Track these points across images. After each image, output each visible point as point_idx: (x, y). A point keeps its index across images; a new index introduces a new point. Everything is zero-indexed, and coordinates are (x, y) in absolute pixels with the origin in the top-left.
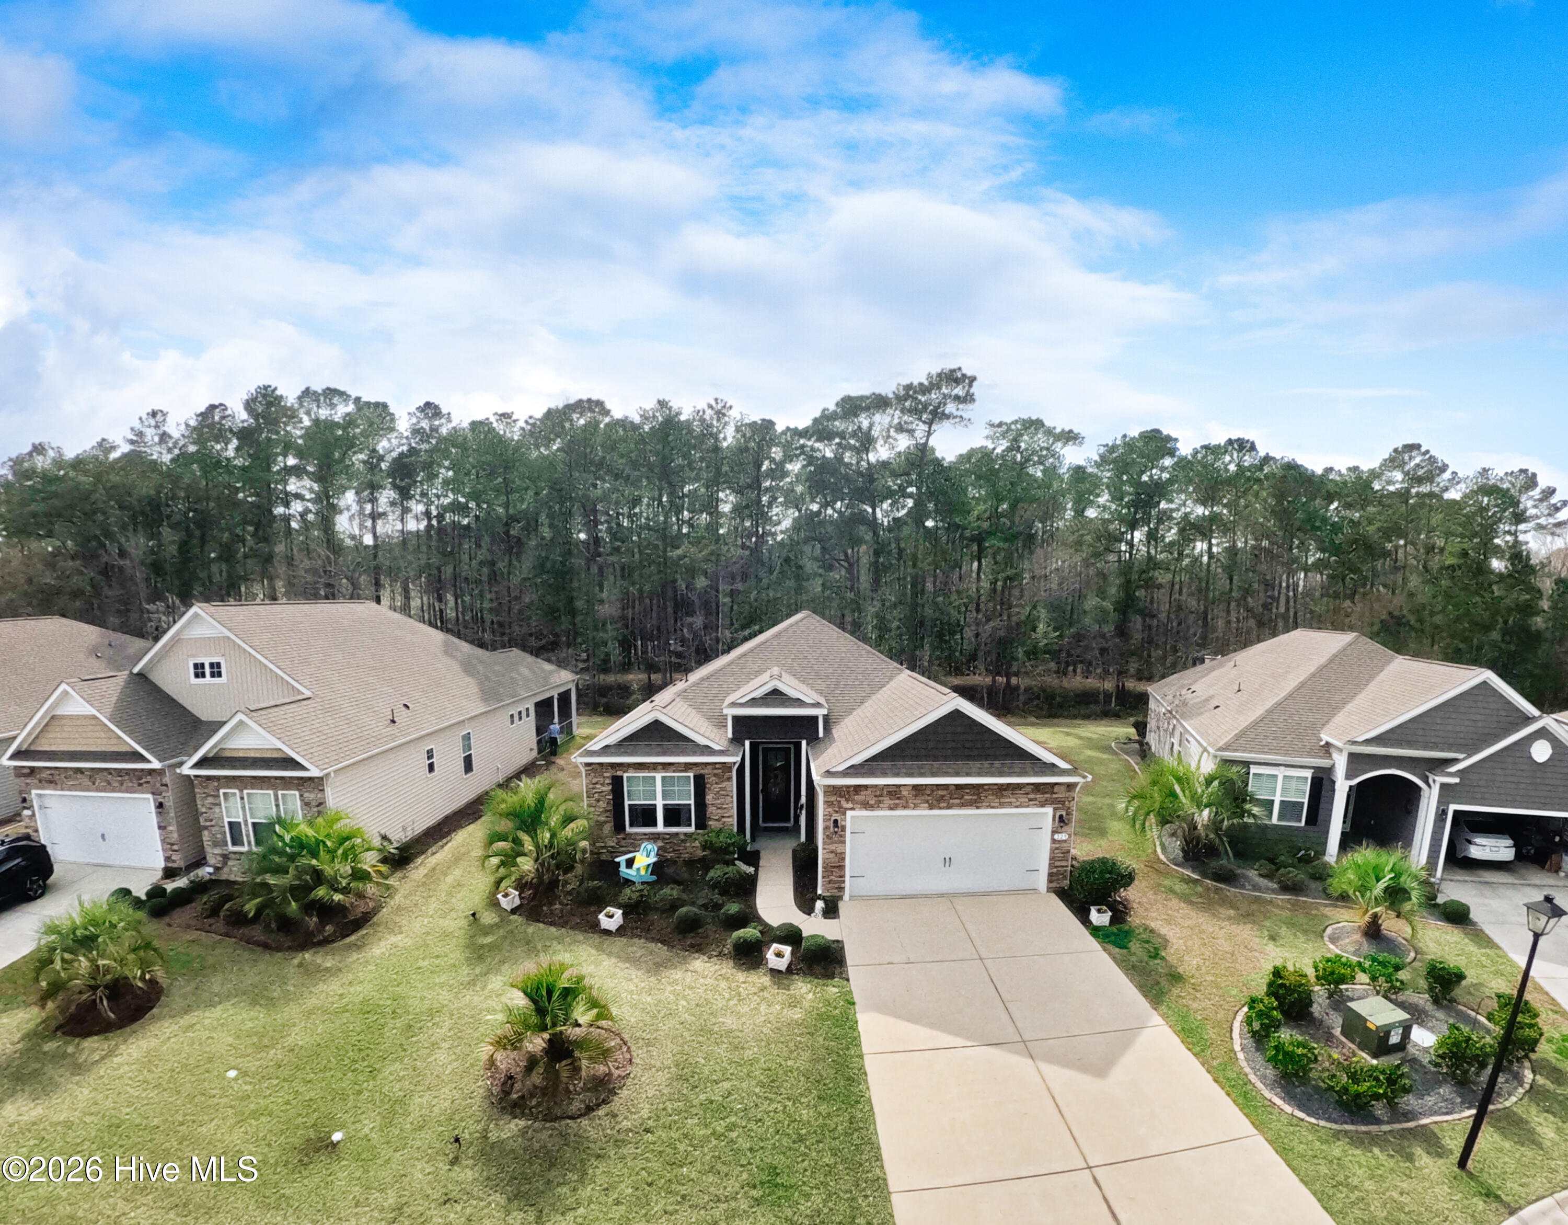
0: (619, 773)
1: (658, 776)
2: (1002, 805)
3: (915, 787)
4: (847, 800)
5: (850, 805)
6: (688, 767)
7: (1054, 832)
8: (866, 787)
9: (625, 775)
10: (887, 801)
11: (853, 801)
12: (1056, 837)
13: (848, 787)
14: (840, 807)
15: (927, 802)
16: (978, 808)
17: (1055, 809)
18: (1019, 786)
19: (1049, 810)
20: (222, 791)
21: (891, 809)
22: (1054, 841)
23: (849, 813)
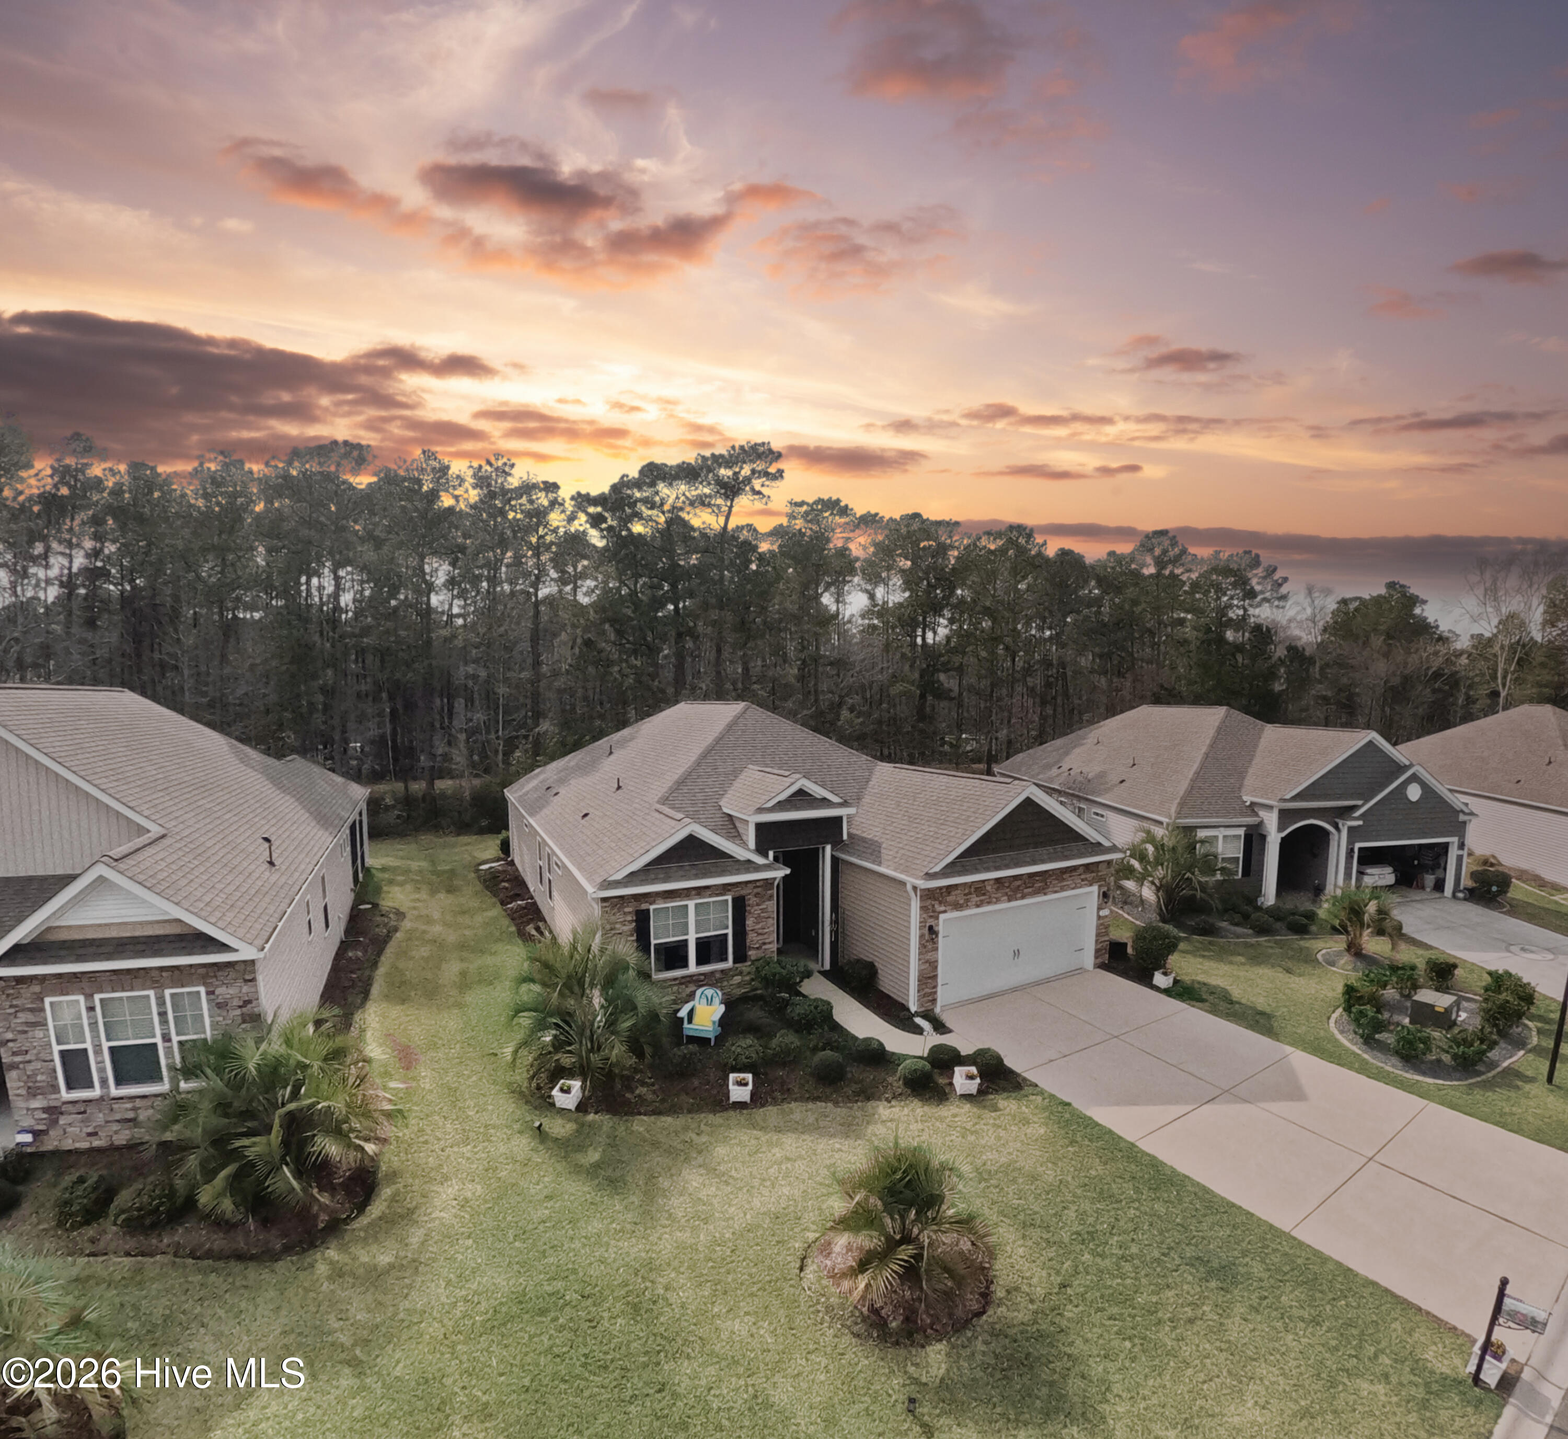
0: (644, 906)
1: (691, 904)
2: (1063, 889)
3: (998, 880)
4: (940, 903)
5: (942, 908)
6: (726, 888)
7: (1099, 909)
8: (956, 886)
9: (652, 907)
10: (975, 899)
11: (946, 903)
12: (1102, 913)
13: (940, 888)
14: (934, 911)
15: (1006, 894)
16: (1045, 894)
17: (1100, 886)
18: (1074, 868)
19: (1095, 889)
20: (48, 1000)
21: (978, 906)
22: (1099, 917)
23: (942, 917)
